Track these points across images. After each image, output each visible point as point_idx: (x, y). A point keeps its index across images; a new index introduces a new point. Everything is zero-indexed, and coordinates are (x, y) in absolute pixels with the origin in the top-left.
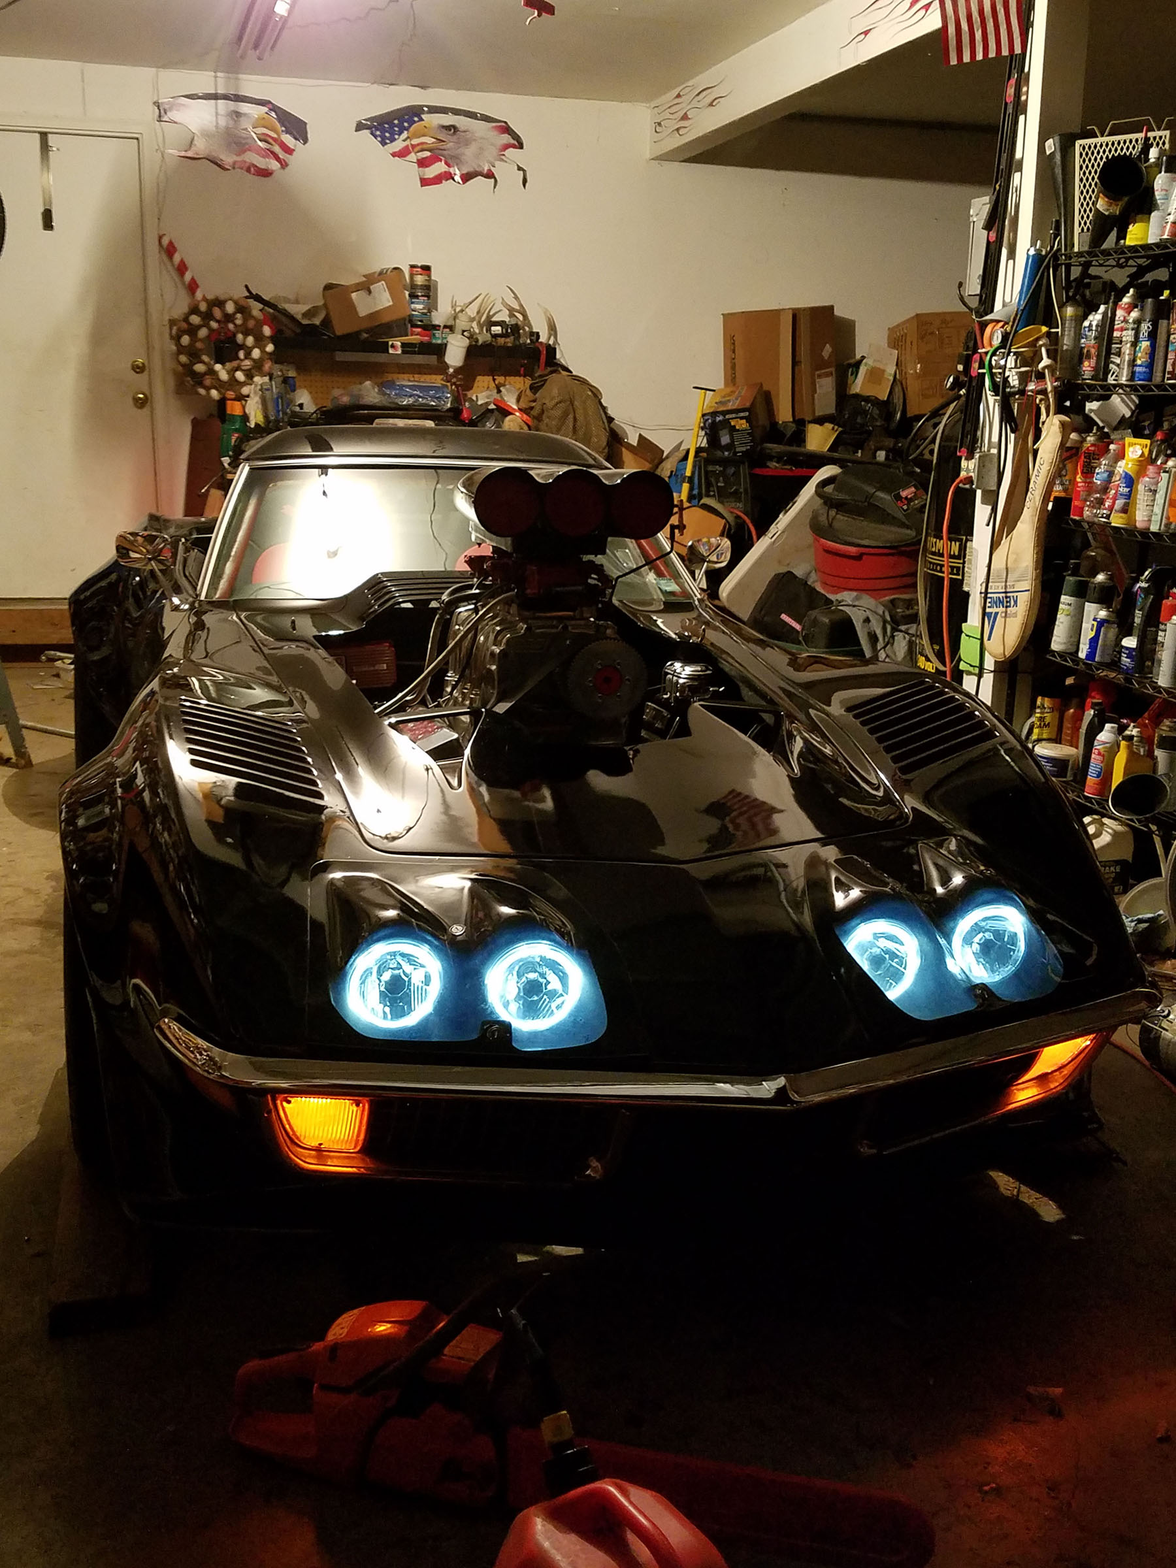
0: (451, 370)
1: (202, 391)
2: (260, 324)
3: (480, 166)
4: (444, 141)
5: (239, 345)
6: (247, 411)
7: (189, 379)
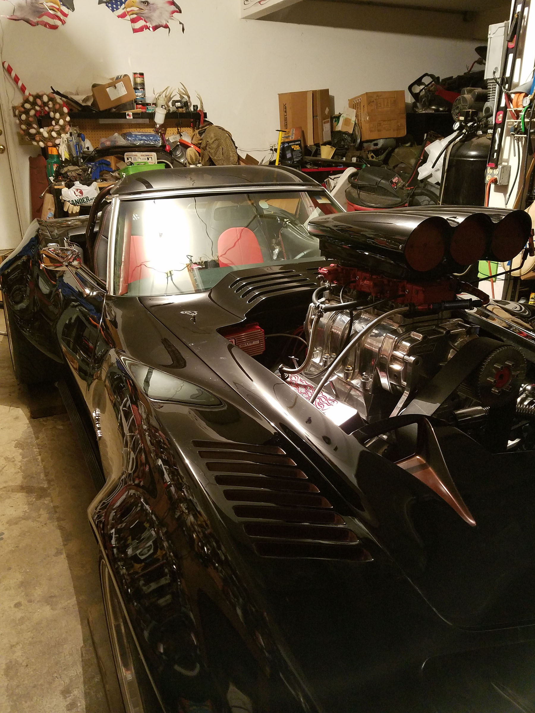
0: (158, 126)
1: (35, 143)
2: (61, 107)
3: (161, 22)
4: (143, 9)
5: (52, 118)
6: (60, 153)
7: (28, 137)
